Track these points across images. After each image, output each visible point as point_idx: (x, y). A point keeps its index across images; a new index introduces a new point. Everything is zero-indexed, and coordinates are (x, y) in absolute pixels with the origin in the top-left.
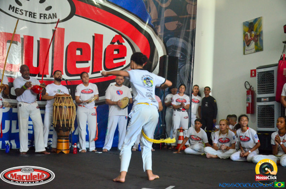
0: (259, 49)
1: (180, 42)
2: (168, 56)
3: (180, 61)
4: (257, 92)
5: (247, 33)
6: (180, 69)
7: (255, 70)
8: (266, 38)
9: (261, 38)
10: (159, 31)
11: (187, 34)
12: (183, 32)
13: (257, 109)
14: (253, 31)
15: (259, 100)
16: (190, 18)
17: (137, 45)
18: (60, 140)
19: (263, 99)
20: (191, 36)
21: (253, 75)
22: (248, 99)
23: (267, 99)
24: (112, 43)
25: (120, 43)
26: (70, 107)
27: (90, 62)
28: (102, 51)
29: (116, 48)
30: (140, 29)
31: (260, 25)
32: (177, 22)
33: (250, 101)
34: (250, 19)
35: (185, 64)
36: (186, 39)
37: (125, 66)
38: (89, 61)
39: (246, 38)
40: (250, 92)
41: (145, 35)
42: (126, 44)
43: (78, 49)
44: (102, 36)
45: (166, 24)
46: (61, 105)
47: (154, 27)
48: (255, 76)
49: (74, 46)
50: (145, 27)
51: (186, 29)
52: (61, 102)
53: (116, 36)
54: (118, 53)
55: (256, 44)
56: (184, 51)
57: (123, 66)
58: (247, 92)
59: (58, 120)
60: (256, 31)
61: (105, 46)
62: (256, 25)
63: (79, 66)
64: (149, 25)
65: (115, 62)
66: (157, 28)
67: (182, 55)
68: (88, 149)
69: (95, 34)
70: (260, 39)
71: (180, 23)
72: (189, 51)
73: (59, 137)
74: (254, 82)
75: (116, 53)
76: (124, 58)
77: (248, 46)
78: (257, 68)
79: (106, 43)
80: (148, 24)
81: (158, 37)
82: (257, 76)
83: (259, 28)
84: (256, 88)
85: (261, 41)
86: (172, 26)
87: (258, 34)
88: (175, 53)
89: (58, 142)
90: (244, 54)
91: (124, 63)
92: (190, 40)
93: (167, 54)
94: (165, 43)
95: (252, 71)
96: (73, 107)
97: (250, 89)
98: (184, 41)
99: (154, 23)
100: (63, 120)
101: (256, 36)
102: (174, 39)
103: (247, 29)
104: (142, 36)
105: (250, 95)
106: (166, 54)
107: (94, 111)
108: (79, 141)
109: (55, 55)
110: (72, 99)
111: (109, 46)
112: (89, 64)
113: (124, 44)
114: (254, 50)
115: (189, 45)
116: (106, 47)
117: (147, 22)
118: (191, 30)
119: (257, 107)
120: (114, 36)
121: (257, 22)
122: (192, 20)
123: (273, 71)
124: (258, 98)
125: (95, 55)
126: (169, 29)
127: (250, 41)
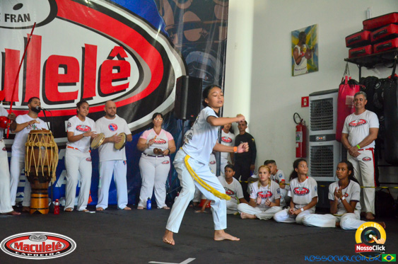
0: (313, 68)
1: (205, 58)
2: (188, 77)
3: (205, 83)
4: (309, 128)
5: (296, 46)
7: (307, 98)
8: (322, 54)
9: (316, 53)
10: (176, 41)
11: (215, 47)
12: (209, 43)
13: (310, 151)
14: (304, 43)
15: (313, 138)
16: (219, 24)
17: (145, 60)
18: (35, 195)
19: (317, 138)
20: (220, 50)
21: (305, 104)
22: (298, 138)
23: (324, 137)
24: (110, 57)
25: (121, 58)
26: (49, 148)
27: (79, 84)
30: (150, 39)
31: (314, 36)
32: (200, 30)
33: (301, 141)
34: (301, 27)
36: (213, 54)
37: (128, 90)
38: (77, 83)
39: (296, 53)
40: (301, 127)
41: (156, 47)
42: (129, 59)
43: (61, 66)
44: (95, 48)
45: (186, 33)
46: (36, 144)
47: (168, 36)
48: (307, 105)
49: (55, 61)
50: (156, 36)
51: (214, 40)
52: (36, 141)
53: (115, 47)
54: (119, 71)
55: (309, 62)
56: (210, 70)
57: (125, 90)
58: (297, 127)
59: (33, 167)
60: (309, 44)
61: (99, 62)
62: (309, 36)
63: (61, 89)
64: (162, 32)
65: (114, 84)
66: (174, 38)
67: (207, 75)
69: (85, 45)
70: (314, 55)
71: (205, 32)
72: (218, 71)
73: (34, 191)
74: (306, 114)
75: (115, 71)
76: (126, 79)
77: (298, 64)
78: (311, 95)
79: (101, 58)
80: (160, 32)
81: (174, 51)
82: (310, 105)
83: (313, 40)
84: (308, 123)
85: (316, 58)
86: (194, 35)
87: (312, 47)
88: (197, 72)
90: (293, 75)
92: (219, 54)
93: (187, 74)
94: (184, 58)
95: (303, 98)
96: (54, 148)
97: (300, 124)
98: (211, 57)
99: (168, 31)
100: (40, 166)
101: (309, 51)
102: (198, 52)
103: (297, 41)
104: (152, 49)
105: (301, 132)
106: (185, 74)
109: (28, 74)
110: (52, 137)
111: (105, 62)
113: (126, 59)
114: (306, 69)
115: (218, 63)
116: (101, 63)
117: (159, 30)
118: (220, 42)
119: (310, 148)
120: (113, 48)
121: (310, 32)
122: (221, 28)
123: (332, 99)
124: (311, 136)
125: (85, 74)
126: (189, 39)
127: (301, 57)
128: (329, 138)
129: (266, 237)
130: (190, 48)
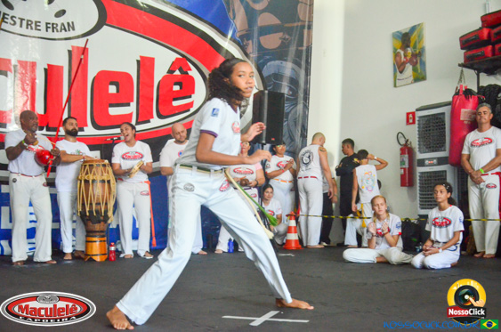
0: (420, 77)
1: (288, 68)
2: (266, 92)
3: (288, 99)
4: (417, 150)
5: (399, 50)
6: (288, 114)
7: (413, 114)
8: (430, 59)
9: (423, 59)
11: (299, 54)
13: (418, 178)
14: (408, 46)
15: (421, 163)
18: (91, 239)
19: (427, 162)
21: (411, 121)
22: (402, 162)
23: (435, 161)
24: (171, 71)
27: (133, 105)
28: (153, 86)
29: (176, 80)
31: (420, 37)
33: (407, 166)
34: (404, 26)
35: (296, 104)
37: (192, 110)
38: (131, 103)
39: (398, 58)
40: (407, 150)
41: (225, 57)
43: (112, 83)
44: (152, 60)
45: (262, 39)
46: (86, 178)
48: (414, 123)
49: (105, 77)
50: (226, 44)
52: (87, 173)
53: (177, 59)
54: (181, 88)
55: (415, 70)
56: (294, 82)
57: (189, 110)
58: (401, 149)
59: (83, 204)
60: (415, 47)
61: (158, 77)
62: (414, 38)
63: (113, 111)
64: (233, 40)
65: (175, 103)
66: (247, 45)
67: (291, 89)
68: (135, 252)
69: (141, 57)
70: (421, 60)
71: (287, 37)
73: (90, 233)
74: (413, 134)
75: (176, 88)
76: (190, 97)
77: (401, 72)
78: (417, 110)
79: (160, 73)
80: (230, 39)
82: (417, 122)
83: (419, 42)
84: (415, 143)
85: (423, 64)
87: (418, 51)
89: (87, 242)
90: (395, 86)
91: (191, 105)
95: (408, 114)
96: (109, 182)
97: (406, 145)
100: (91, 204)
101: (414, 55)
103: (399, 44)
105: (407, 155)
107: (146, 188)
108: (119, 239)
109: (72, 94)
111: (164, 77)
112: (132, 109)
113: (190, 73)
114: (412, 78)
116: (160, 79)
117: (230, 35)
118: (304, 48)
119: (418, 175)
120: (174, 60)
121: (415, 33)
122: (306, 31)
123: (443, 114)
124: (419, 160)
125: (141, 93)
126: (266, 47)
127: (404, 64)
128: (441, 161)
129: (366, 284)
130: (268, 57)
